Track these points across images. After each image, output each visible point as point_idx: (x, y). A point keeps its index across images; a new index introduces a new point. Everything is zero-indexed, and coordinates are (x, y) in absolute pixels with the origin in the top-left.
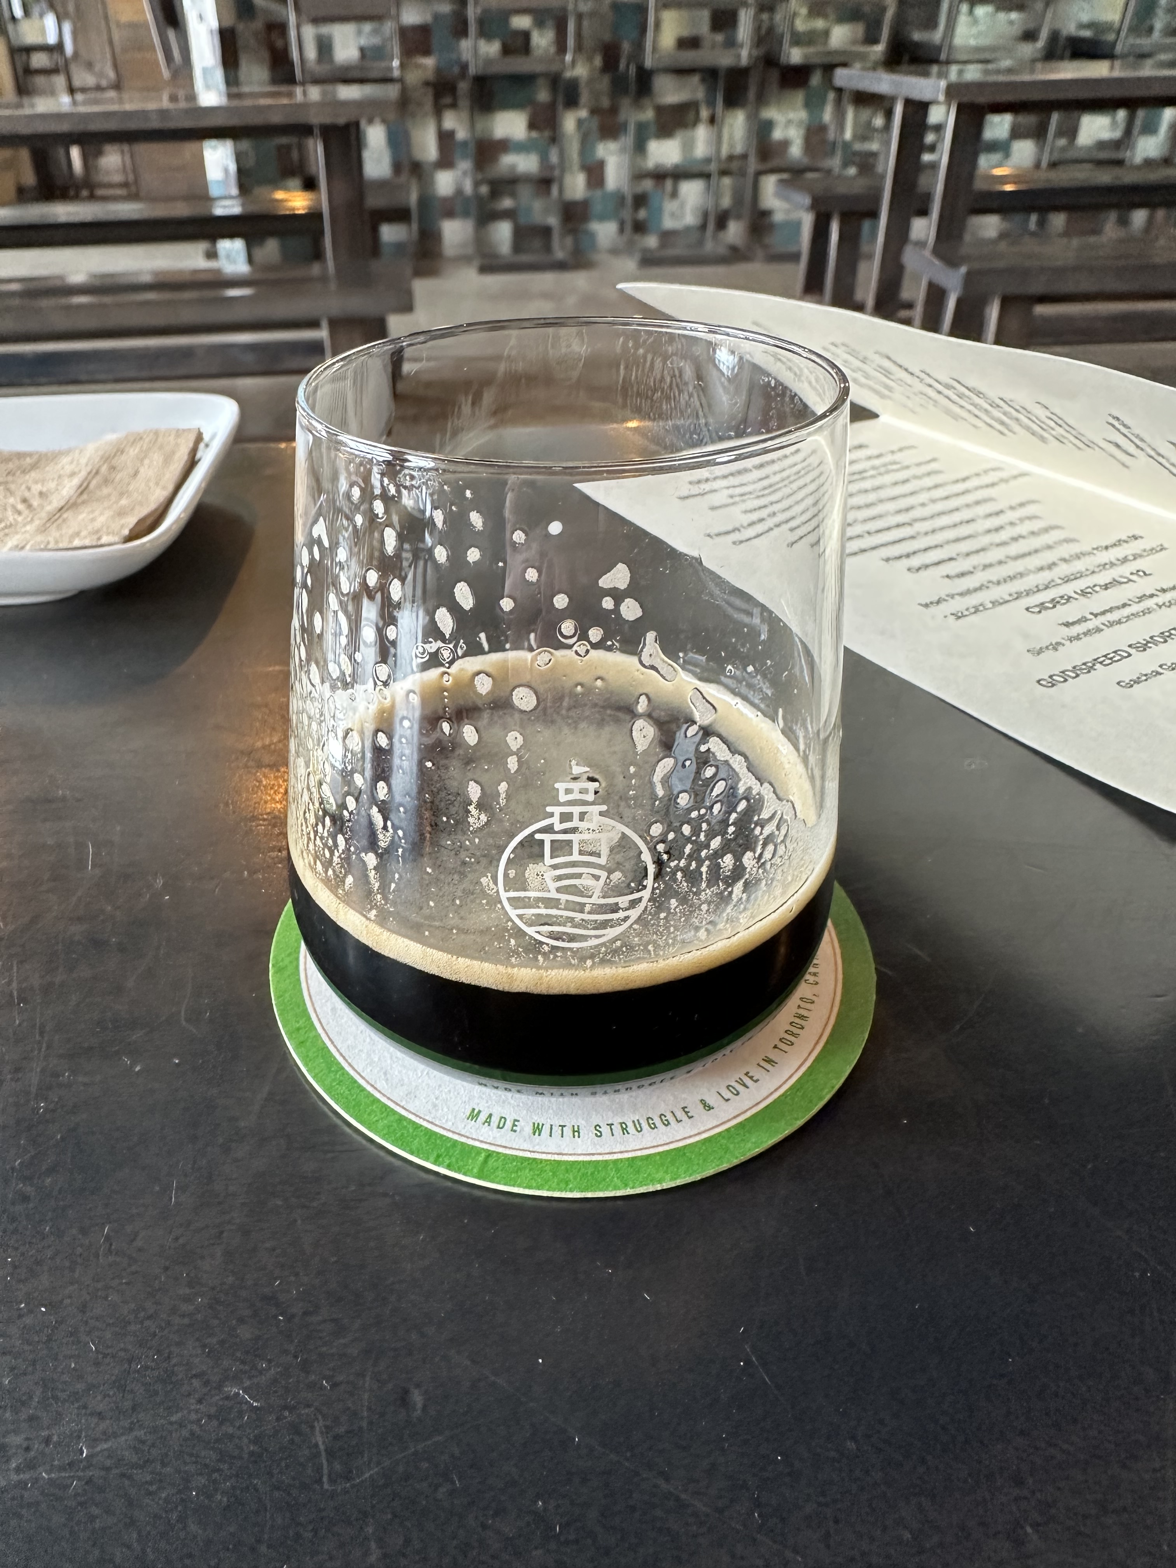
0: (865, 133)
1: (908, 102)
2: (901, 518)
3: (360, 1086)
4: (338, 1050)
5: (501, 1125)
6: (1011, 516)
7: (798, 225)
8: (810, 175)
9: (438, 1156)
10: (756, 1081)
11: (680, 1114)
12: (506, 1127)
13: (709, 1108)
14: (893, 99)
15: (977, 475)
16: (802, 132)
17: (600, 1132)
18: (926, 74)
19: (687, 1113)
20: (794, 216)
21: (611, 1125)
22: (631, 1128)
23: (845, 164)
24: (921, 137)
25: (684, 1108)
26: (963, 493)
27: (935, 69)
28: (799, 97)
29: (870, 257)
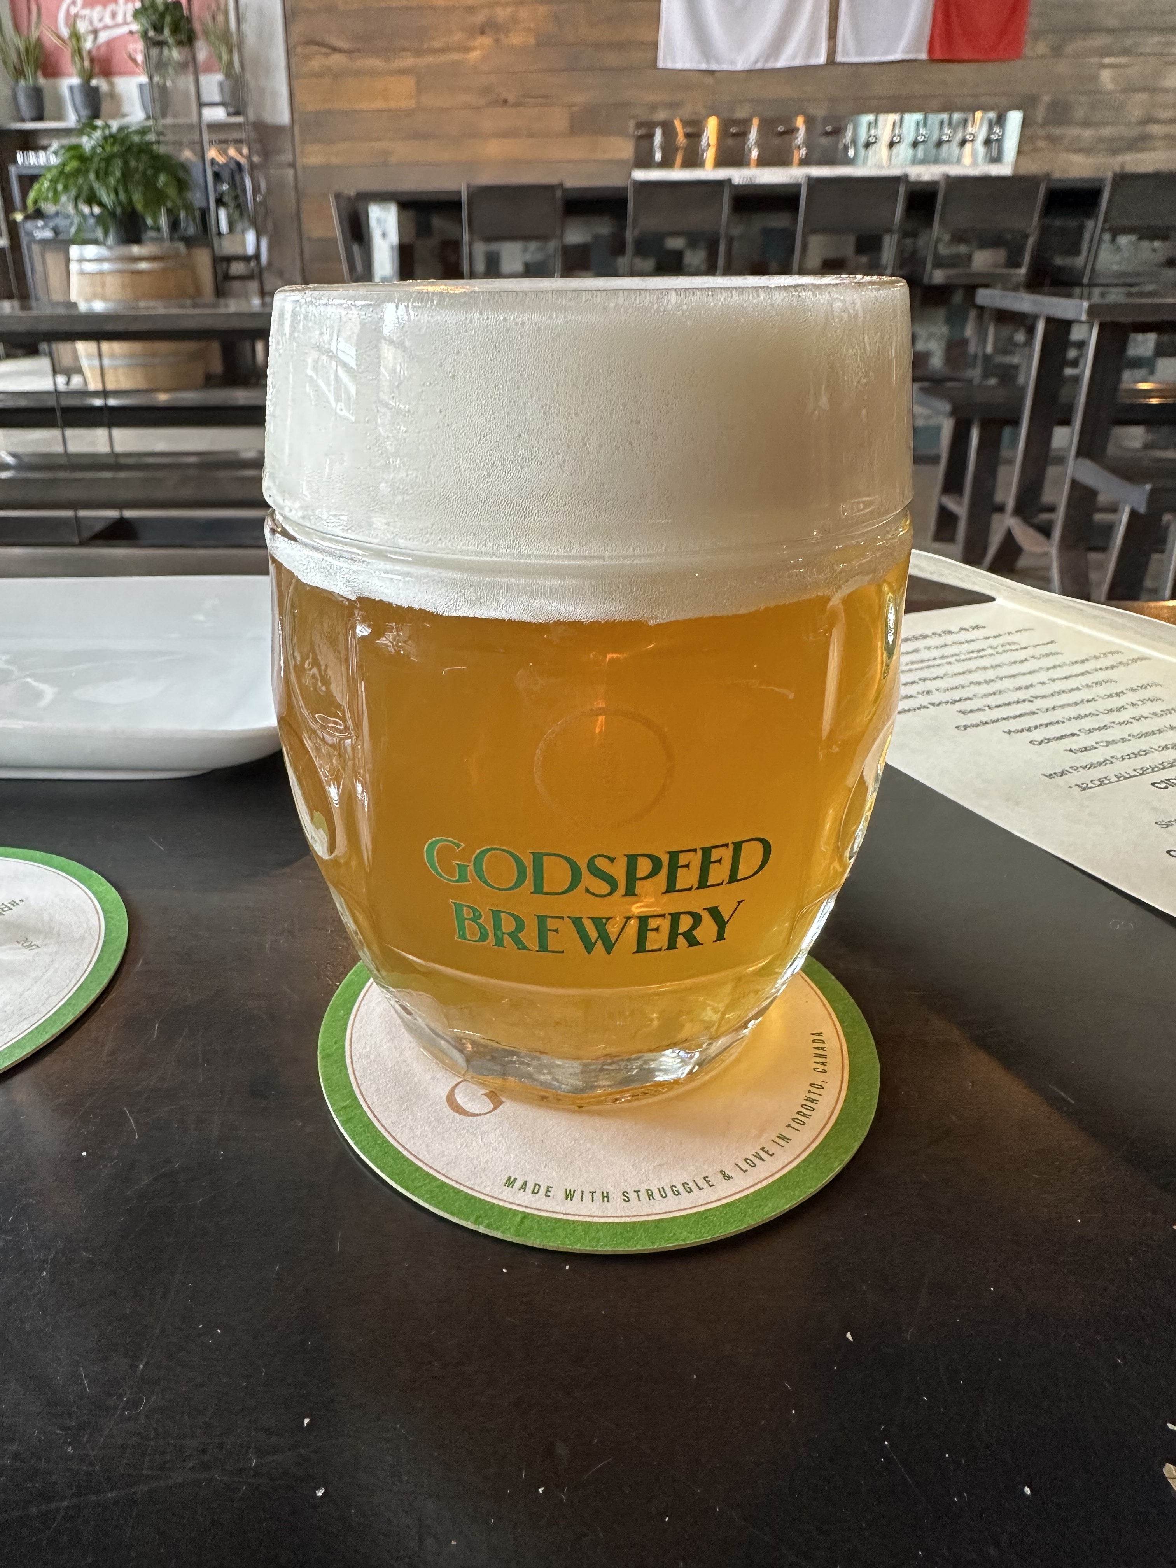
0: (1006, 347)
1: (1049, 320)
2: (1021, 695)
3: (404, 1156)
4: (383, 1126)
5: (536, 1191)
6: (1131, 697)
7: (938, 429)
8: (950, 384)
9: (478, 1218)
10: (771, 1155)
11: (702, 1183)
12: (540, 1192)
13: (728, 1178)
14: (1036, 317)
15: (1096, 657)
16: (943, 345)
17: (627, 1197)
18: (1069, 296)
19: (708, 1182)
20: (933, 422)
21: (637, 1192)
22: (656, 1195)
23: (986, 375)
24: (1064, 351)
25: (704, 1178)
26: (1082, 674)
27: (1077, 290)
28: (941, 313)
29: (1010, 462)
